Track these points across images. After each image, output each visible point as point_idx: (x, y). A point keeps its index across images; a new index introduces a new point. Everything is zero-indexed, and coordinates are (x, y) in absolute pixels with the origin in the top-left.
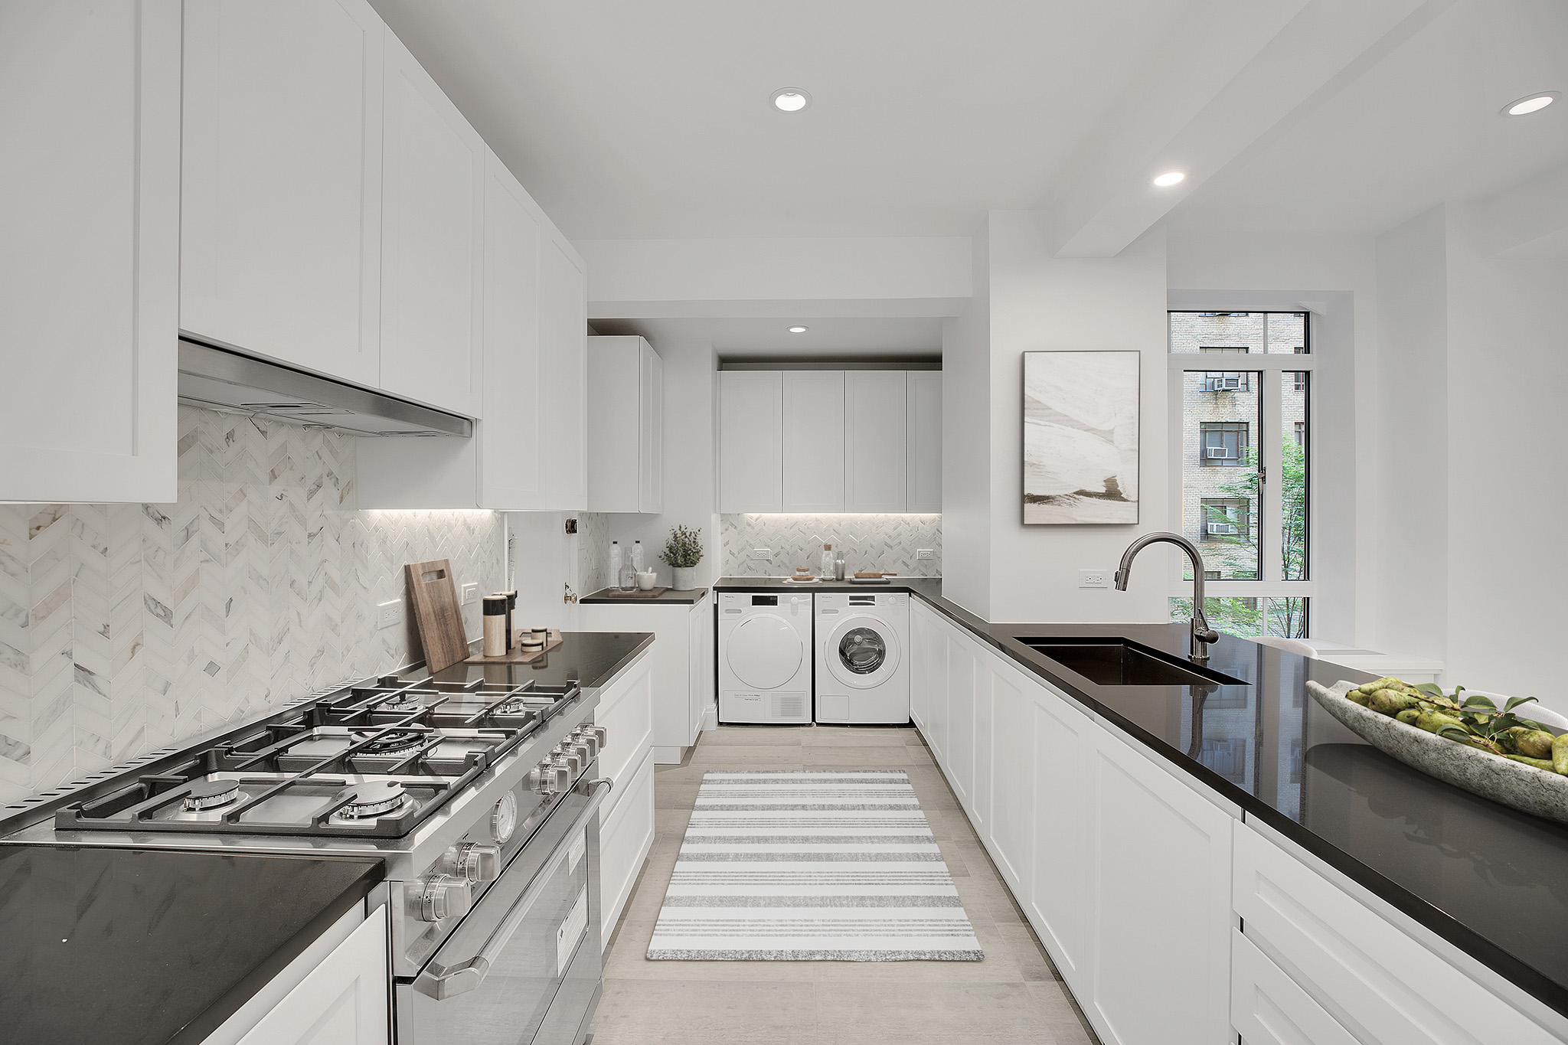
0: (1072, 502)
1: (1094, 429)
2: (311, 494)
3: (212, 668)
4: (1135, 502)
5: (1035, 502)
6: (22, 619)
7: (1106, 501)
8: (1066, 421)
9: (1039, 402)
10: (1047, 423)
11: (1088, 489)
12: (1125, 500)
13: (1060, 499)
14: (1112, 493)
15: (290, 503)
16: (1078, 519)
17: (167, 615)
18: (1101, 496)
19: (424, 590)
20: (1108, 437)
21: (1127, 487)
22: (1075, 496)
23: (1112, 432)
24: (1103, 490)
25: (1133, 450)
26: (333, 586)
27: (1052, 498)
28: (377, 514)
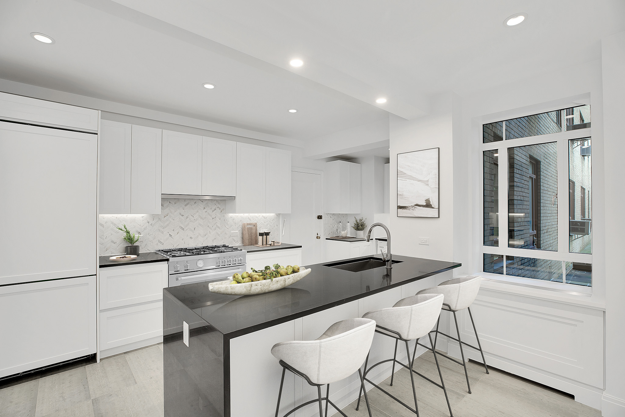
0: (414, 209)
1: (421, 180)
2: (213, 211)
3: (191, 238)
4: (437, 209)
5: (401, 209)
6: (163, 227)
7: (426, 208)
8: (411, 178)
9: (402, 172)
10: (405, 179)
11: (419, 204)
12: (433, 208)
13: (409, 207)
14: (428, 205)
15: (208, 213)
16: (416, 215)
17: (183, 229)
18: (424, 206)
19: (246, 229)
20: (426, 183)
21: (434, 203)
22: (415, 206)
23: (428, 181)
24: (425, 204)
25: (436, 188)
26: (219, 227)
27: (407, 207)
28: (231, 215)
